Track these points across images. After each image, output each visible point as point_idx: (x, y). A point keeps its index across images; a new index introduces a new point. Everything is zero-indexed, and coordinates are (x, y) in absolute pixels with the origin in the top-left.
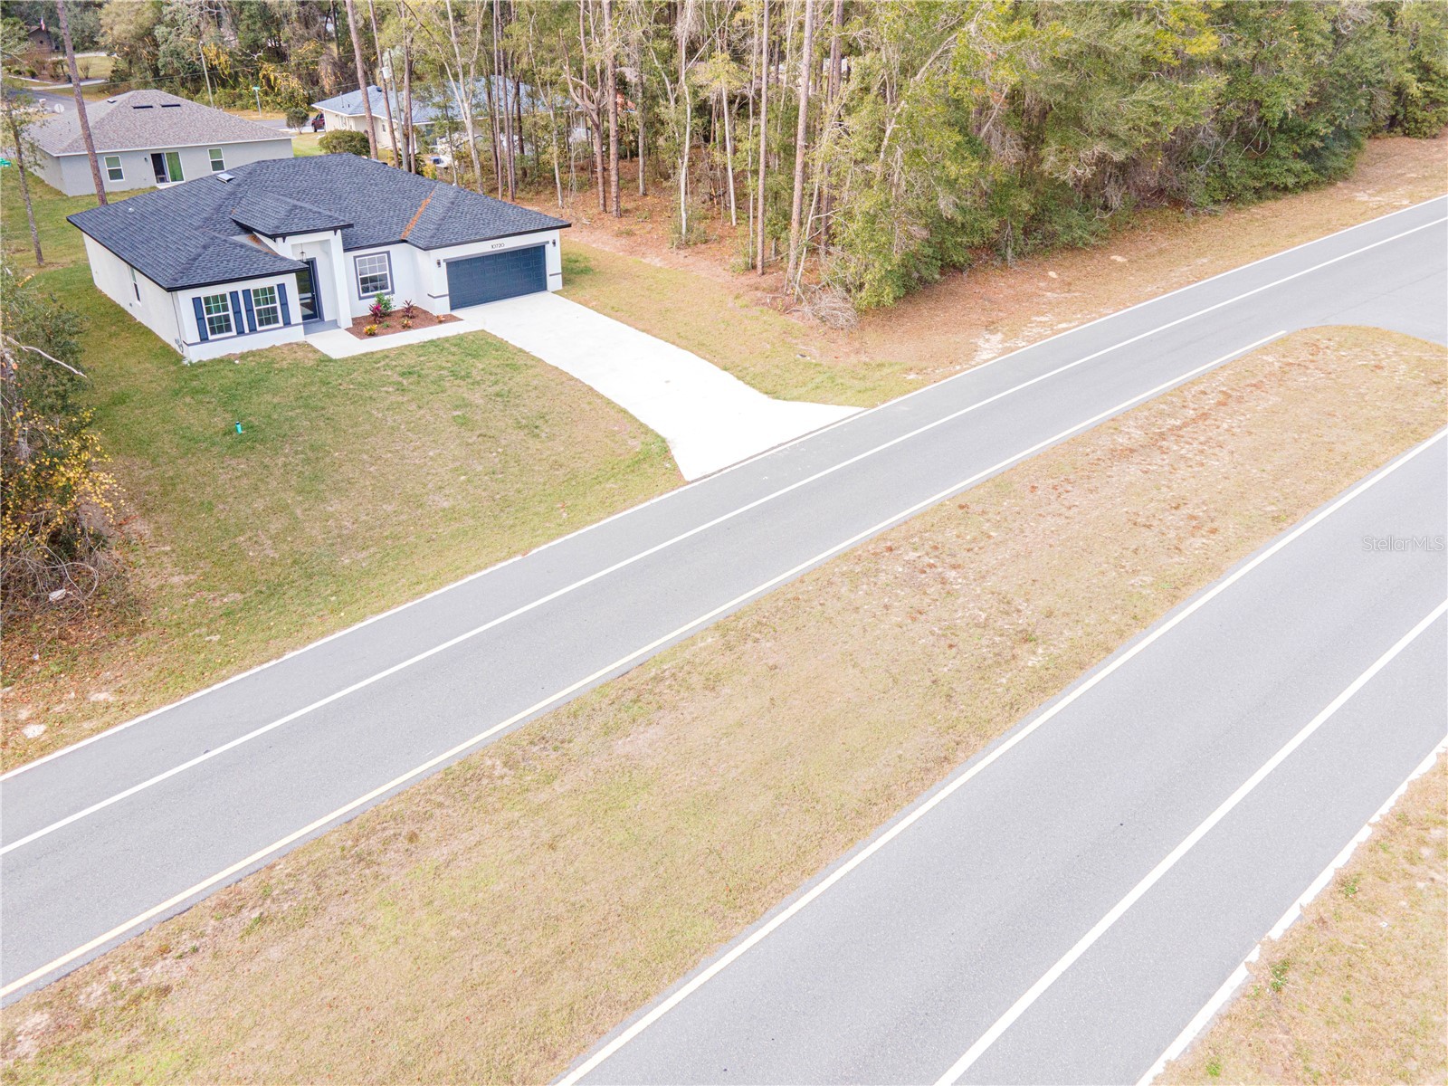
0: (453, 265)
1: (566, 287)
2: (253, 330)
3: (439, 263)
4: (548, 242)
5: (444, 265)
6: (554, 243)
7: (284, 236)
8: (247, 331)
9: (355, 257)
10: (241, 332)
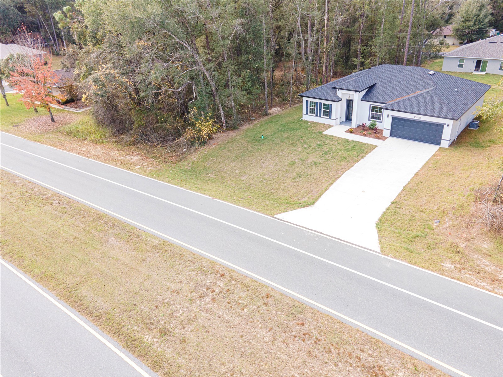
0: (394, 118)
1: (451, 148)
2: (320, 116)
3: (388, 116)
4: (445, 124)
5: (391, 118)
6: (448, 126)
7: (339, 89)
8: (318, 116)
9: (370, 105)
10: (317, 116)
